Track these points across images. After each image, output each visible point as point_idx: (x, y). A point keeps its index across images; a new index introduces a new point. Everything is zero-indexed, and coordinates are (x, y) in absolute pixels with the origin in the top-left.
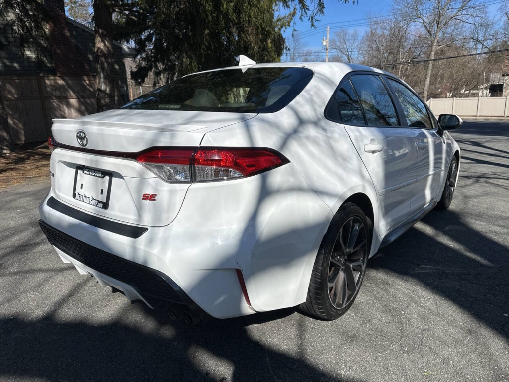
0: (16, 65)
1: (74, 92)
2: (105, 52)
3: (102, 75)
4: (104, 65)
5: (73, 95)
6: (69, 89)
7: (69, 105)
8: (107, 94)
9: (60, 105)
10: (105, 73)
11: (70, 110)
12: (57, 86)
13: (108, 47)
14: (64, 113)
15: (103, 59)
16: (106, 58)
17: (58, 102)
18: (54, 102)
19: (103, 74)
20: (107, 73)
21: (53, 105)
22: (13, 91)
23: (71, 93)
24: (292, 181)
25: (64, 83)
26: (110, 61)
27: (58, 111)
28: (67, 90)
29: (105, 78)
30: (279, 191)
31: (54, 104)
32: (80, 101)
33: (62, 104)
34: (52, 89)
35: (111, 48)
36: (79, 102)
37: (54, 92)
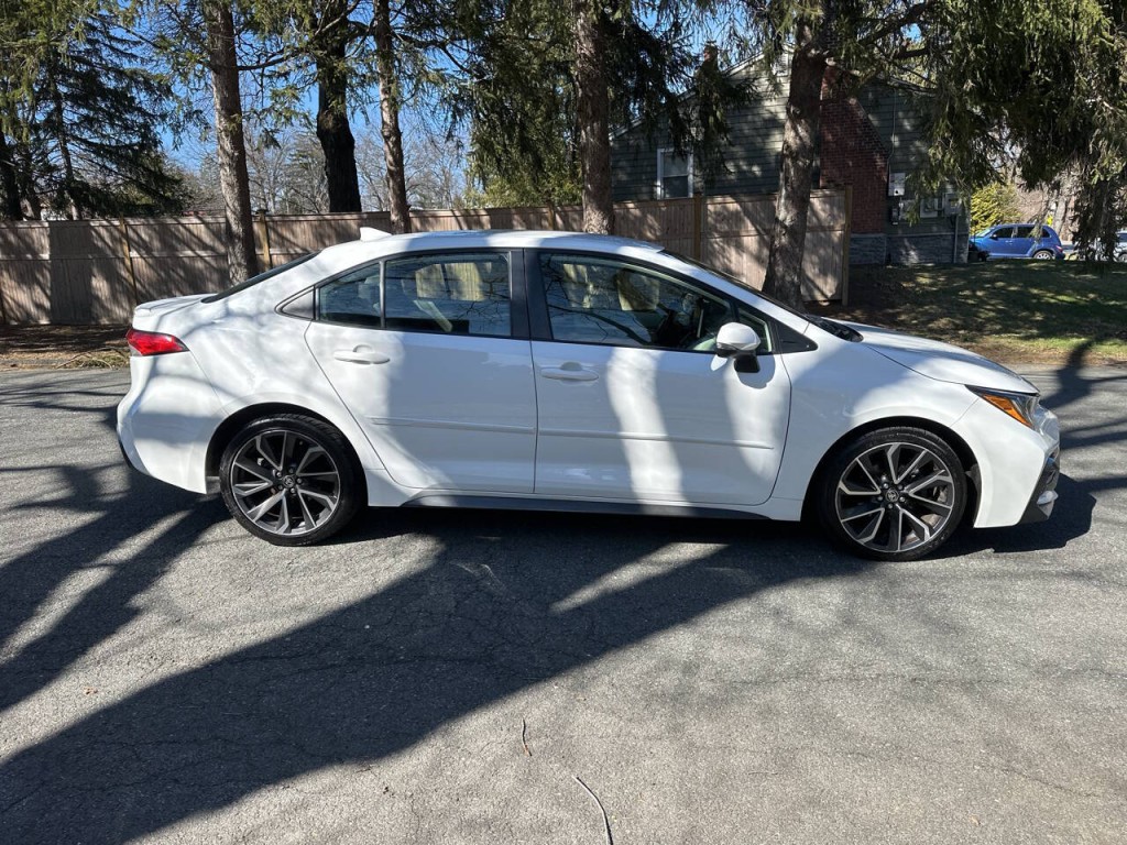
0: (756, 169)
1: (753, 224)
2: (794, 147)
3: (784, 192)
4: (789, 173)
5: (751, 228)
6: (746, 218)
7: (740, 247)
8: (785, 227)
9: (726, 246)
10: (789, 188)
11: (741, 256)
12: (726, 213)
13: (801, 138)
14: (730, 261)
15: (789, 161)
16: (795, 159)
17: (723, 242)
18: (717, 243)
19: (786, 189)
20: (792, 188)
21: (714, 248)
22: (656, 225)
23: (749, 224)
24: (184, 369)
25: (739, 208)
26: (800, 163)
27: (721, 257)
28: (741, 220)
29: (787, 197)
30: (168, 375)
31: (716, 246)
32: (764, 239)
33: (729, 245)
34: (716, 221)
35: (807, 140)
36: (762, 242)
37: (718, 225)
